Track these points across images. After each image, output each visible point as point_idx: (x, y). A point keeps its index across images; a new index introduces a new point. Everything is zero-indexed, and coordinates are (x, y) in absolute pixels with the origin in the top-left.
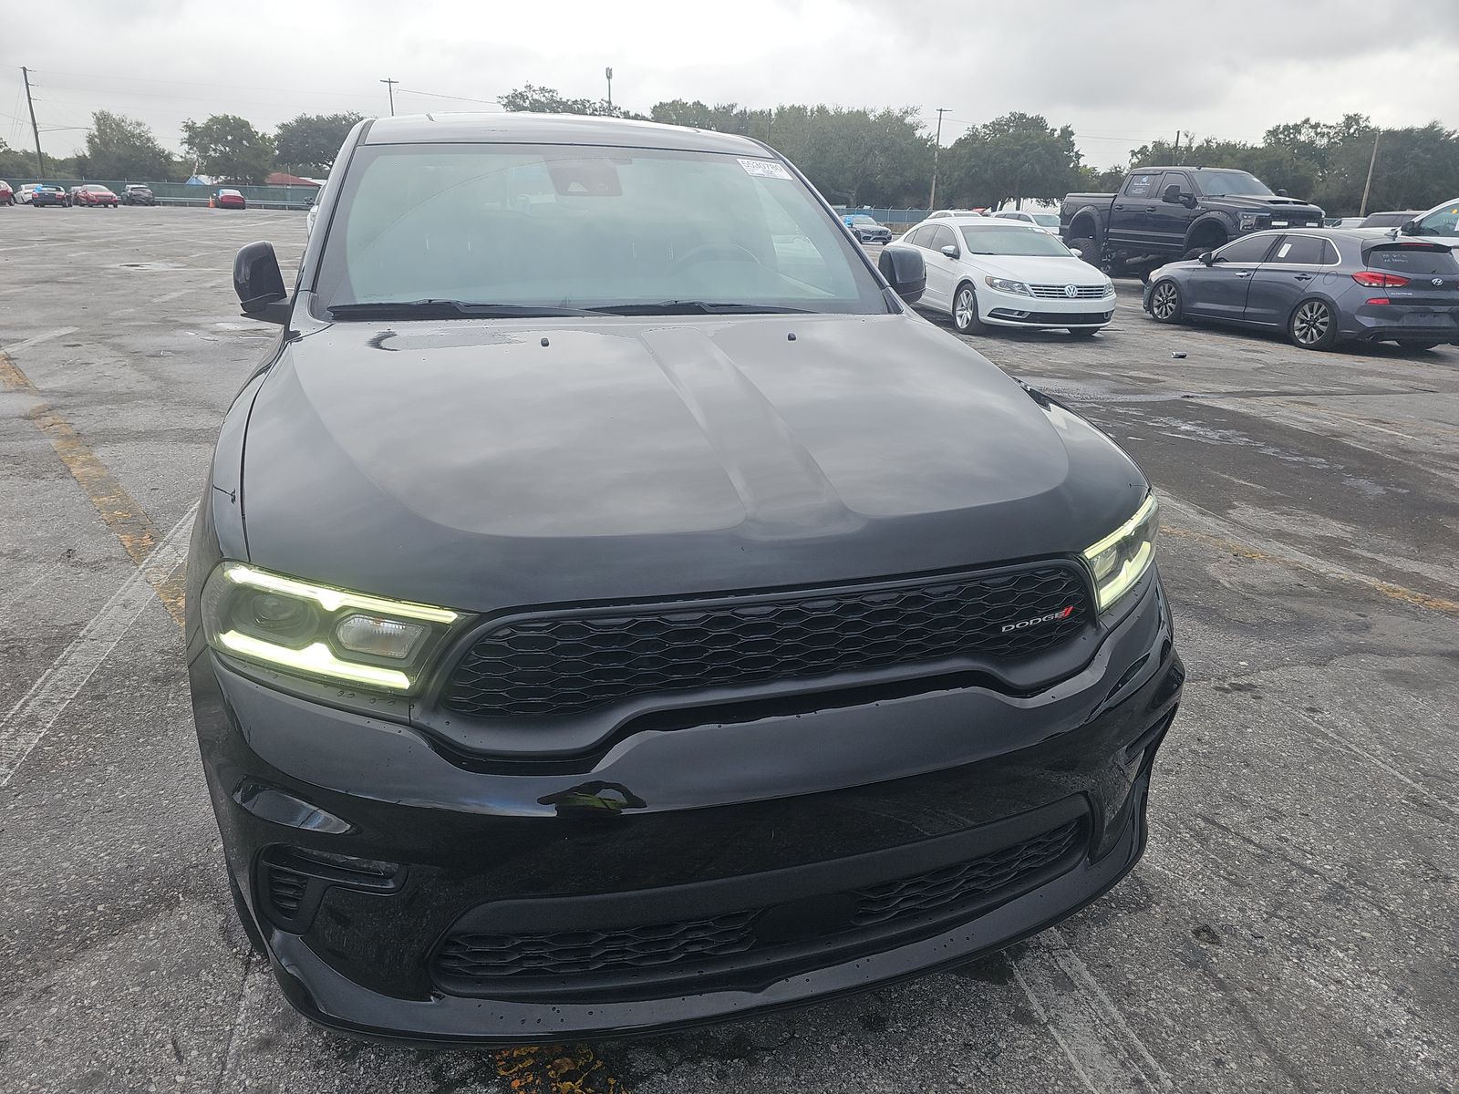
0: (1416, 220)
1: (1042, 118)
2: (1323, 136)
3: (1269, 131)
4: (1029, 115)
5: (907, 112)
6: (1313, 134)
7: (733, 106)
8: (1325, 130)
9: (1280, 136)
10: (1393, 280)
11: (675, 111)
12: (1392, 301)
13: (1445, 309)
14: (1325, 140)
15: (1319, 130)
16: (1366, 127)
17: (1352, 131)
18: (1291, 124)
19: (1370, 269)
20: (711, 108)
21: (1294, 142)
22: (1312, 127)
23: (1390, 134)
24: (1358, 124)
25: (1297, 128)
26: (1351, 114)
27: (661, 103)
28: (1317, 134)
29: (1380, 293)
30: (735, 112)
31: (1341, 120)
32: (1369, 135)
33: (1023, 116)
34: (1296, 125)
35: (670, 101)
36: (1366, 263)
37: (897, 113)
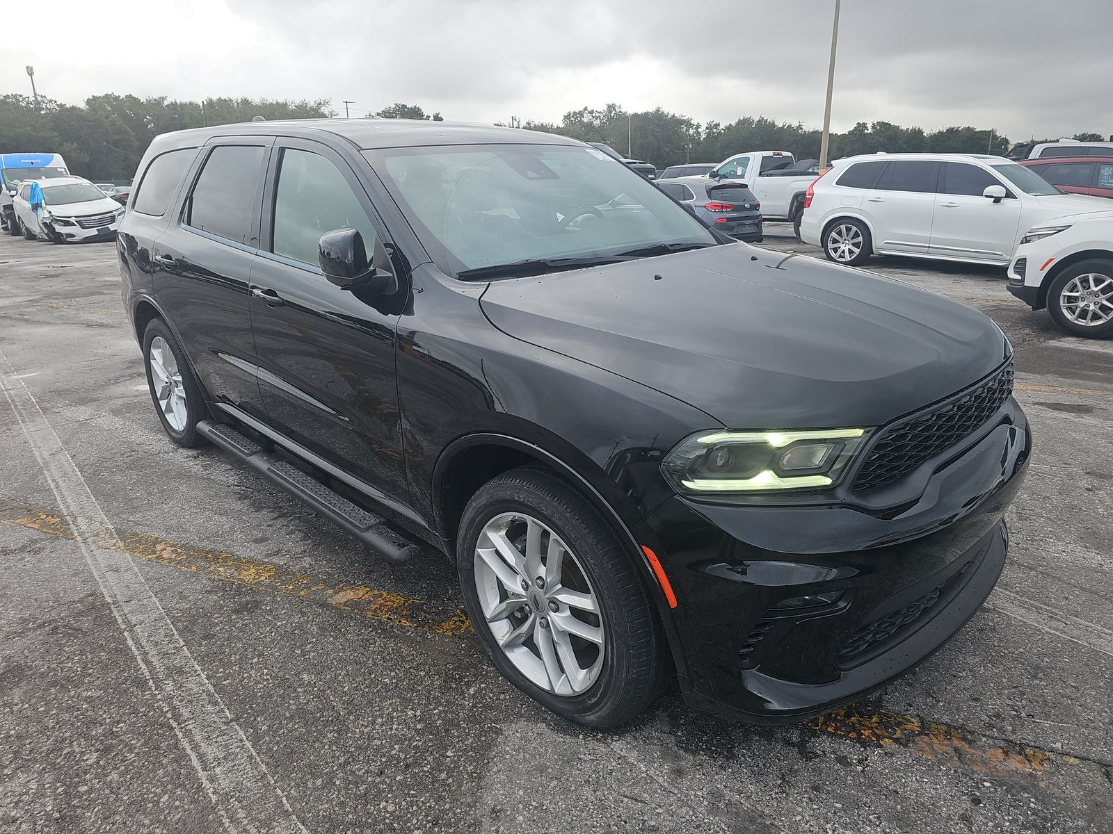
0: (715, 170)
1: (419, 108)
2: (596, 119)
3: (565, 116)
4: (409, 106)
5: (320, 103)
6: (591, 117)
7: (163, 99)
8: (598, 115)
9: (573, 119)
10: (726, 207)
11: (109, 103)
12: (728, 219)
13: (751, 222)
14: (598, 121)
15: (594, 115)
16: (620, 112)
17: (612, 115)
18: (577, 111)
19: (713, 201)
20: (143, 100)
21: (581, 122)
22: (589, 113)
23: (636, 115)
24: (615, 110)
25: (581, 113)
26: (610, 104)
27: (93, 96)
28: (593, 117)
29: (721, 215)
30: (166, 103)
31: (605, 108)
32: (622, 117)
33: (404, 106)
34: (580, 112)
35: (102, 94)
36: (710, 197)
37: (312, 104)
